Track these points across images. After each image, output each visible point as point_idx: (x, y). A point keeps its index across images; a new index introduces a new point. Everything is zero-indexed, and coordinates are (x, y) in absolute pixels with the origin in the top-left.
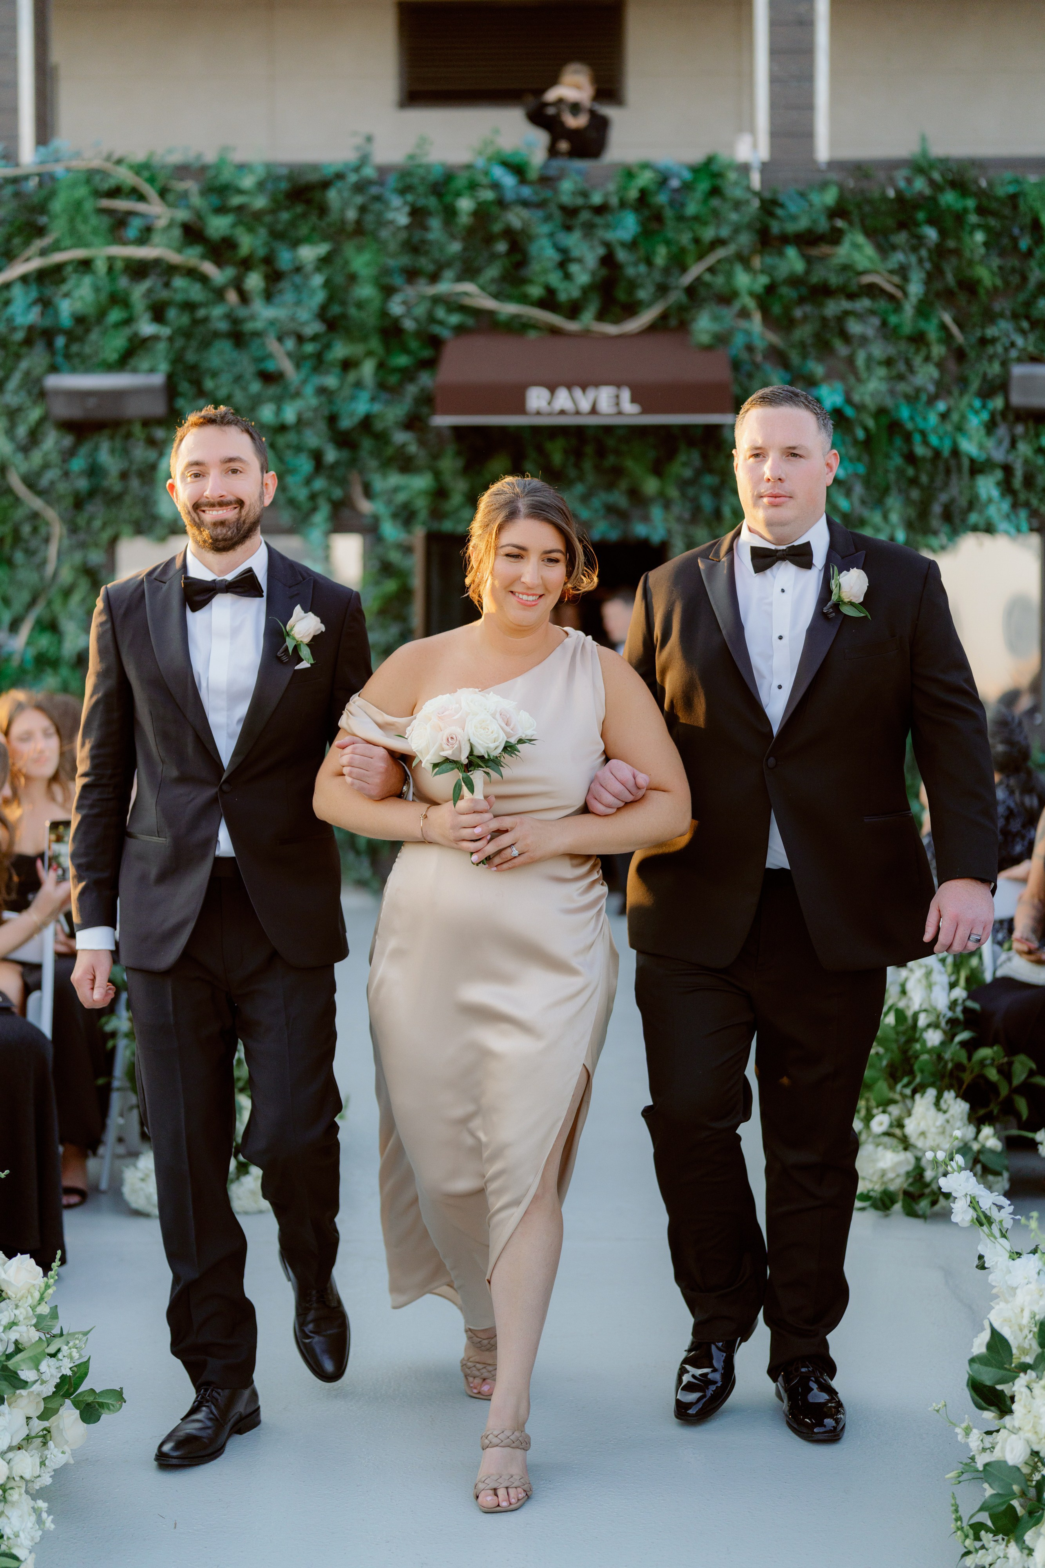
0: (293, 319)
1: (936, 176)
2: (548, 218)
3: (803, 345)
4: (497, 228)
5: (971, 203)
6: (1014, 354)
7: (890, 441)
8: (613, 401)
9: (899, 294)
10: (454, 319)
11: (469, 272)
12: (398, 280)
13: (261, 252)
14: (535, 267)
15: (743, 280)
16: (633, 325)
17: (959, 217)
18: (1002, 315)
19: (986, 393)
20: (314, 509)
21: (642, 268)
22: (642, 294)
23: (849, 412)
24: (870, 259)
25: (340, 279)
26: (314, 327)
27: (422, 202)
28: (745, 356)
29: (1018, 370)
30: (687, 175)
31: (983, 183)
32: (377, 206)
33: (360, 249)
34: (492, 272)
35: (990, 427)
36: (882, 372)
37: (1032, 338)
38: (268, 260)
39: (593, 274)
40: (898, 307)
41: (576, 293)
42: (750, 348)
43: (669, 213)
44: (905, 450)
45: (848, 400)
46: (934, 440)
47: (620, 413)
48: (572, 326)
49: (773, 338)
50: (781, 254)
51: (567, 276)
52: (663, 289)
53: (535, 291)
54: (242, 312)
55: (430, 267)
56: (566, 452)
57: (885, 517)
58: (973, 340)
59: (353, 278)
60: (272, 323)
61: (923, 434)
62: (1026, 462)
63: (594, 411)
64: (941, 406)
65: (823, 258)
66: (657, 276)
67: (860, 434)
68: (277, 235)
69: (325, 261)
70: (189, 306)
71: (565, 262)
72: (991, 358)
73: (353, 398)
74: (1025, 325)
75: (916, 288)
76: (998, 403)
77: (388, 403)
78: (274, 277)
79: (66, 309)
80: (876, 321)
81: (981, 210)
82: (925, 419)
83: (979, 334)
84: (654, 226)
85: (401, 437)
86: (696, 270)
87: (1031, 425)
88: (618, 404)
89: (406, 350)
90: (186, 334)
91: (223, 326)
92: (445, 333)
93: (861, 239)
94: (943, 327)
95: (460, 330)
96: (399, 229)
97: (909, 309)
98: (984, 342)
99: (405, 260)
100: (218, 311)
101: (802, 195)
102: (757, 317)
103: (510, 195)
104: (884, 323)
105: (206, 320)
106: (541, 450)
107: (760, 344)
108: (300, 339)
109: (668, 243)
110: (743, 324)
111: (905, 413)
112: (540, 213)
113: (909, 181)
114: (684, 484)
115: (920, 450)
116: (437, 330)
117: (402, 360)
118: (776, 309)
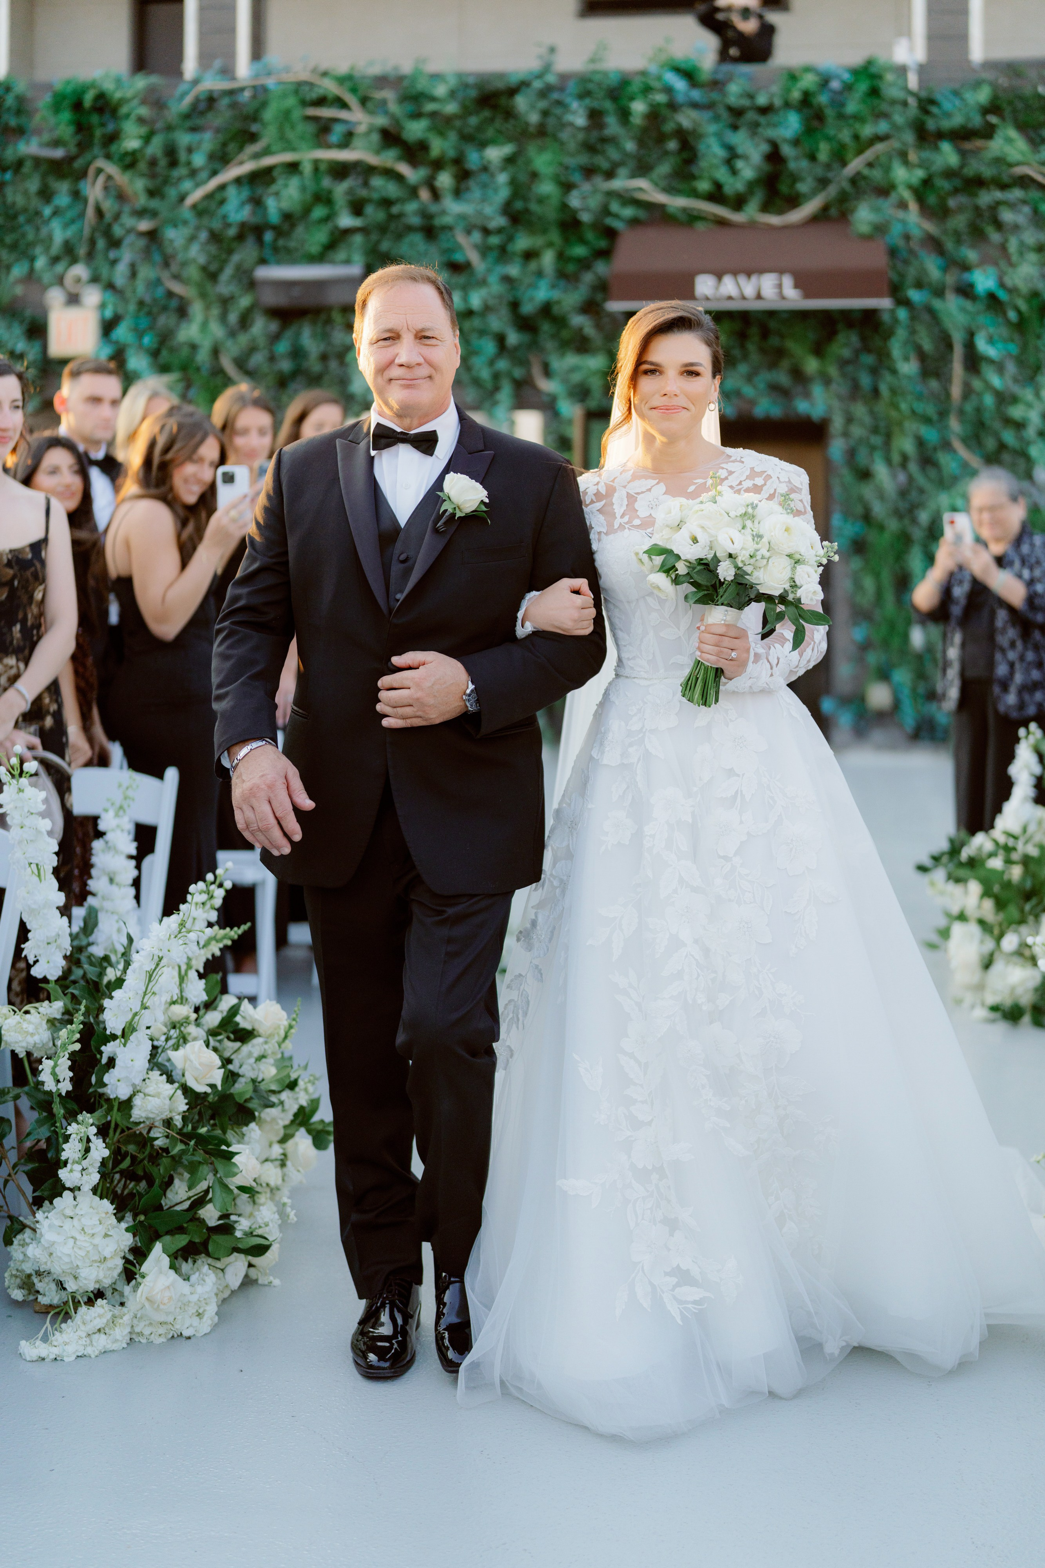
0: (479, 213)
2: (716, 119)
3: (957, 234)
4: (669, 127)
8: (776, 287)
10: (629, 212)
11: (642, 169)
12: (577, 177)
13: (451, 153)
14: (703, 163)
15: (900, 173)
16: (796, 216)
20: (498, 387)
21: (804, 164)
22: (803, 187)
23: (1002, 294)
24: (1022, 152)
25: (523, 178)
26: (500, 221)
27: (598, 105)
28: (901, 243)
30: (846, 76)
32: (558, 110)
33: (542, 149)
34: (664, 168)
36: (1034, 257)
38: (458, 161)
39: (758, 169)
41: (741, 187)
42: (907, 237)
43: (830, 112)
45: (1001, 284)
47: (783, 298)
48: (738, 218)
49: (929, 226)
50: (937, 148)
51: (734, 172)
52: (823, 183)
53: (704, 186)
54: (434, 208)
55: (606, 165)
59: (535, 176)
60: (462, 217)
63: (759, 297)
65: (976, 152)
66: (819, 171)
67: (1012, 316)
68: (467, 138)
69: (510, 161)
70: (386, 203)
71: (732, 157)
73: (534, 286)
77: (566, 290)
78: (463, 175)
79: (273, 208)
80: (1028, 210)
84: (815, 123)
85: (578, 320)
86: (856, 165)
88: (780, 290)
89: (583, 241)
90: (383, 229)
91: (415, 221)
92: (620, 226)
93: (1013, 133)
95: (634, 222)
96: (580, 129)
99: (583, 159)
100: (411, 207)
101: (957, 93)
102: (913, 206)
103: (681, 98)
104: (1035, 210)
105: (400, 216)
107: (916, 233)
108: (486, 232)
109: (829, 139)
110: (901, 214)
112: (708, 114)
114: (843, 364)
116: (612, 222)
117: (579, 251)
118: (932, 200)
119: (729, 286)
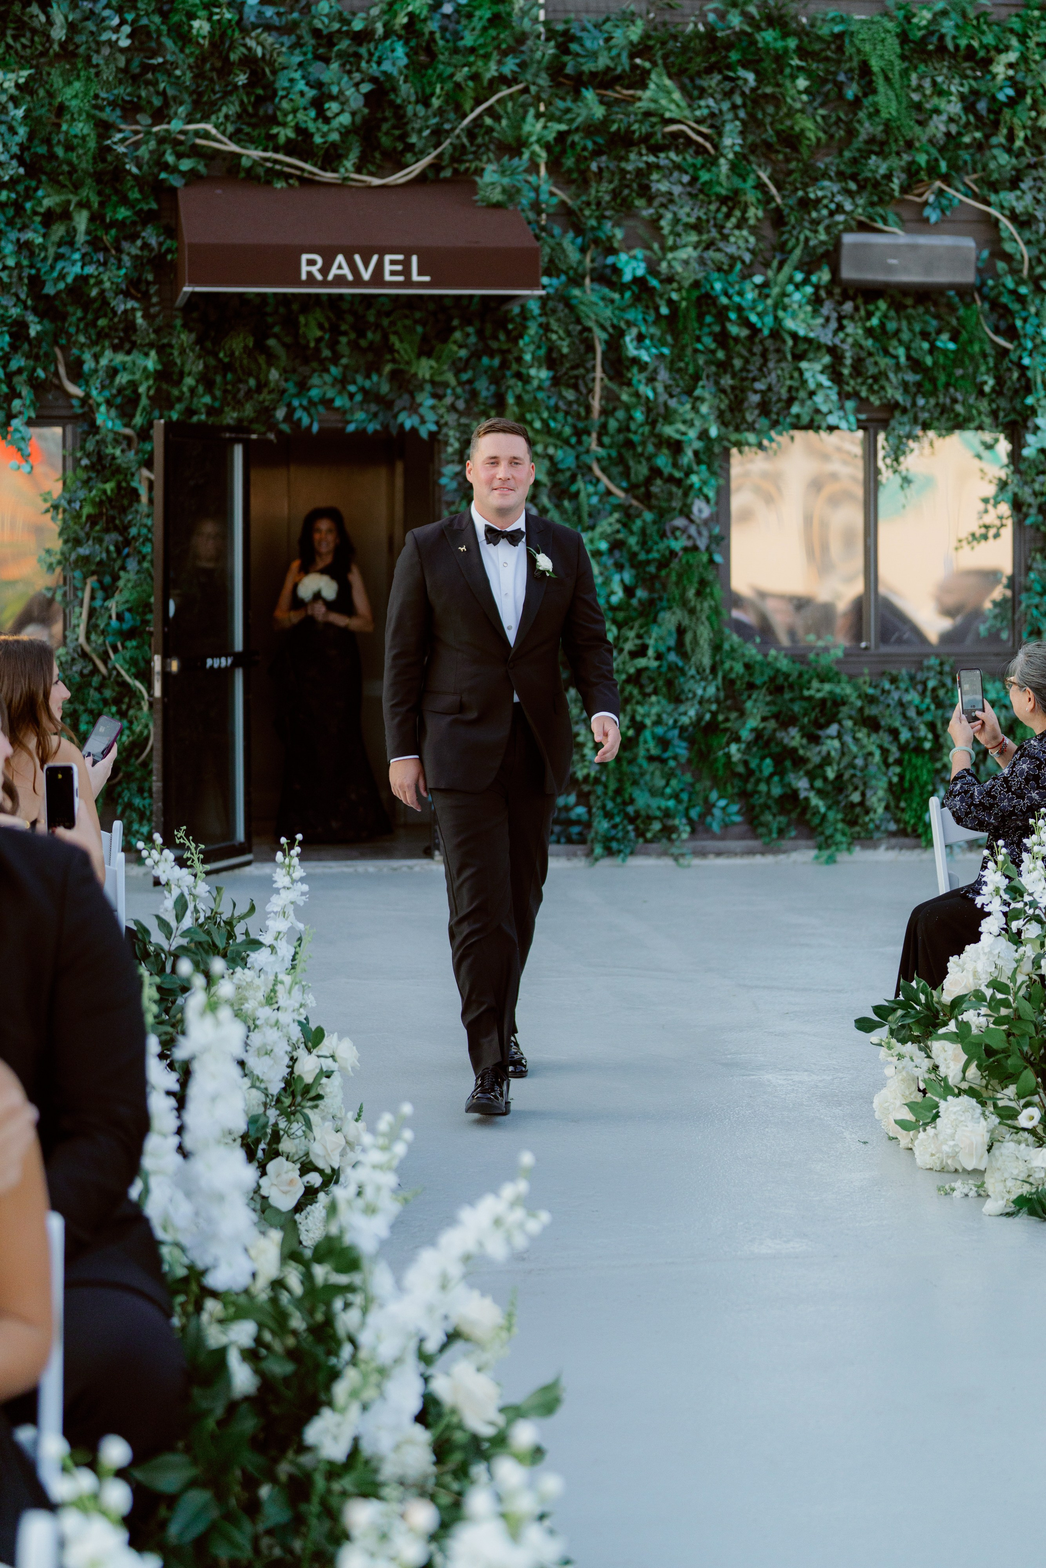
1: (752, 10)
2: (298, 44)
3: (598, 204)
4: (236, 54)
5: (792, 43)
6: (840, 218)
7: (700, 317)
8: (399, 268)
9: (708, 145)
10: (186, 165)
11: (202, 109)
12: (114, 116)
14: (285, 105)
16: (400, 177)
17: (780, 58)
18: (825, 175)
19: (809, 266)
20: (15, 394)
22: (414, 139)
23: (654, 282)
24: (678, 106)
25: (44, 112)
26: (11, 171)
27: (144, 21)
28: (532, 215)
29: (848, 239)
31: (804, 20)
32: (91, 26)
33: (68, 76)
34: (231, 109)
35: (816, 301)
36: (693, 237)
37: (861, 201)
39: (353, 114)
40: (712, 162)
41: (335, 137)
42: (536, 206)
43: (441, 43)
44: (717, 329)
45: (652, 270)
46: (753, 318)
48: (329, 176)
49: (562, 195)
50: (577, 96)
51: (322, 116)
52: (438, 135)
53: (285, 133)
55: (157, 102)
56: (321, 327)
57: (695, 409)
58: (792, 201)
59: (61, 110)
61: (740, 309)
62: (857, 345)
64: (758, 279)
65: (625, 103)
66: (432, 120)
67: (664, 311)
69: (24, 91)
71: (320, 99)
72: (816, 223)
73: (59, 257)
74: (853, 186)
75: (731, 141)
76: (824, 276)
77: (105, 264)
80: (686, 179)
81: (802, 52)
82: (741, 294)
83: (800, 193)
84: (423, 58)
85: (122, 305)
86: (474, 113)
87: (860, 301)
88: (407, 272)
89: (124, 201)
92: (176, 182)
93: (668, 82)
94: (760, 186)
95: (192, 177)
96: (122, 51)
97: (724, 166)
98: (806, 204)
99: (122, 91)
101: (597, 26)
102: (545, 170)
103: (250, 16)
104: (694, 179)
106: (291, 324)
107: (547, 202)
109: (443, 80)
110: (533, 179)
111: (718, 286)
112: (287, 40)
113: (722, 16)
114: (459, 367)
115: (734, 330)
116: (163, 175)
117: (123, 213)
118: (569, 162)
119: (340, 266)
